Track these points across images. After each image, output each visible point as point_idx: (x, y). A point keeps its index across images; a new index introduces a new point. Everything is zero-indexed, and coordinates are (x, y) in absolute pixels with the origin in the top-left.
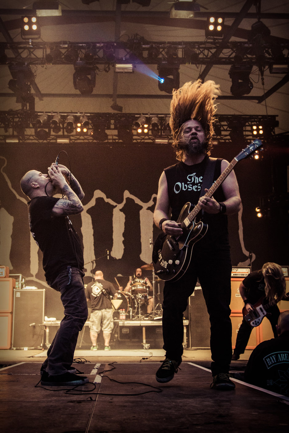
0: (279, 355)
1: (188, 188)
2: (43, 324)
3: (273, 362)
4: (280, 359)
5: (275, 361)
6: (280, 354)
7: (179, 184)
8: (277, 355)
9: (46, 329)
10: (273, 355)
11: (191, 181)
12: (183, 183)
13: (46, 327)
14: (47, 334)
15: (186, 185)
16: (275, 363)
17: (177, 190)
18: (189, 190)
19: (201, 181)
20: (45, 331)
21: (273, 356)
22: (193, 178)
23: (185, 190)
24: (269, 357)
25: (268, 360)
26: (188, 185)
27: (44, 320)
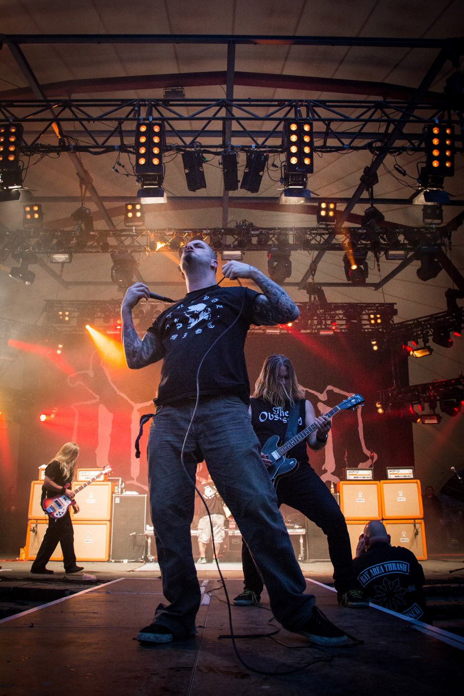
0: (371, 570)
1: (274, 418)
2: (145, 534)
3: (368, 579)
4: (373, 574)
5: (369, 578)
7: (265, 413)
8: (369, 570)
9: (148, 538)
10: (366, 571)
12: (269, 413)
13: (148, 537)
15: (272, 415)
16: (369, 580)
17: (263, 419)
19: (287, 415)
20: (147, 542)
21: (366, 573)
23: (271, 419)
24: (362, 575)
25: (361, 578)
26: (274, 415)
27: (146, 529)
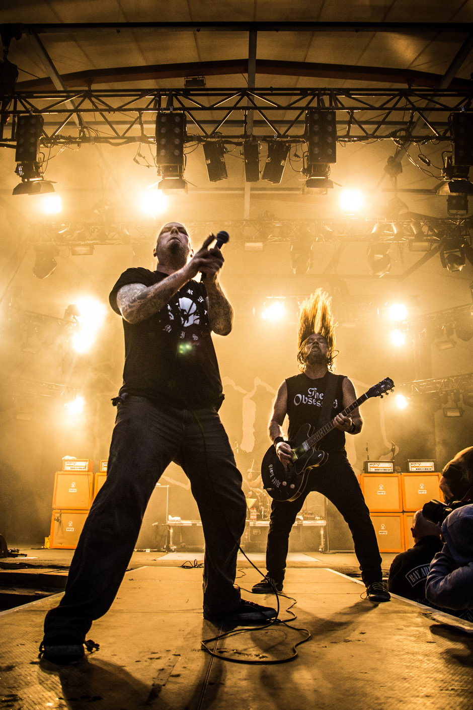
0: (422, 569)
2: (167, 524)
3: (417, 579)
4: (424, 573)
5: (420, 577)
6: (423, 567)
7: (300, 396)
8: (419, 569)
9: (170, 529)
10: (416, 570)
11: (312, 394)
13: (170, 527)
14: (171, 534)
16: (419, 579)
17: (297, 402)
18: (309, 403)
19: (322, 398)
20: (169, 532)
21: (416, 572)
22: (313, 392)
24: (411, 573)
25: (411, 577)
27: (168, 519)
